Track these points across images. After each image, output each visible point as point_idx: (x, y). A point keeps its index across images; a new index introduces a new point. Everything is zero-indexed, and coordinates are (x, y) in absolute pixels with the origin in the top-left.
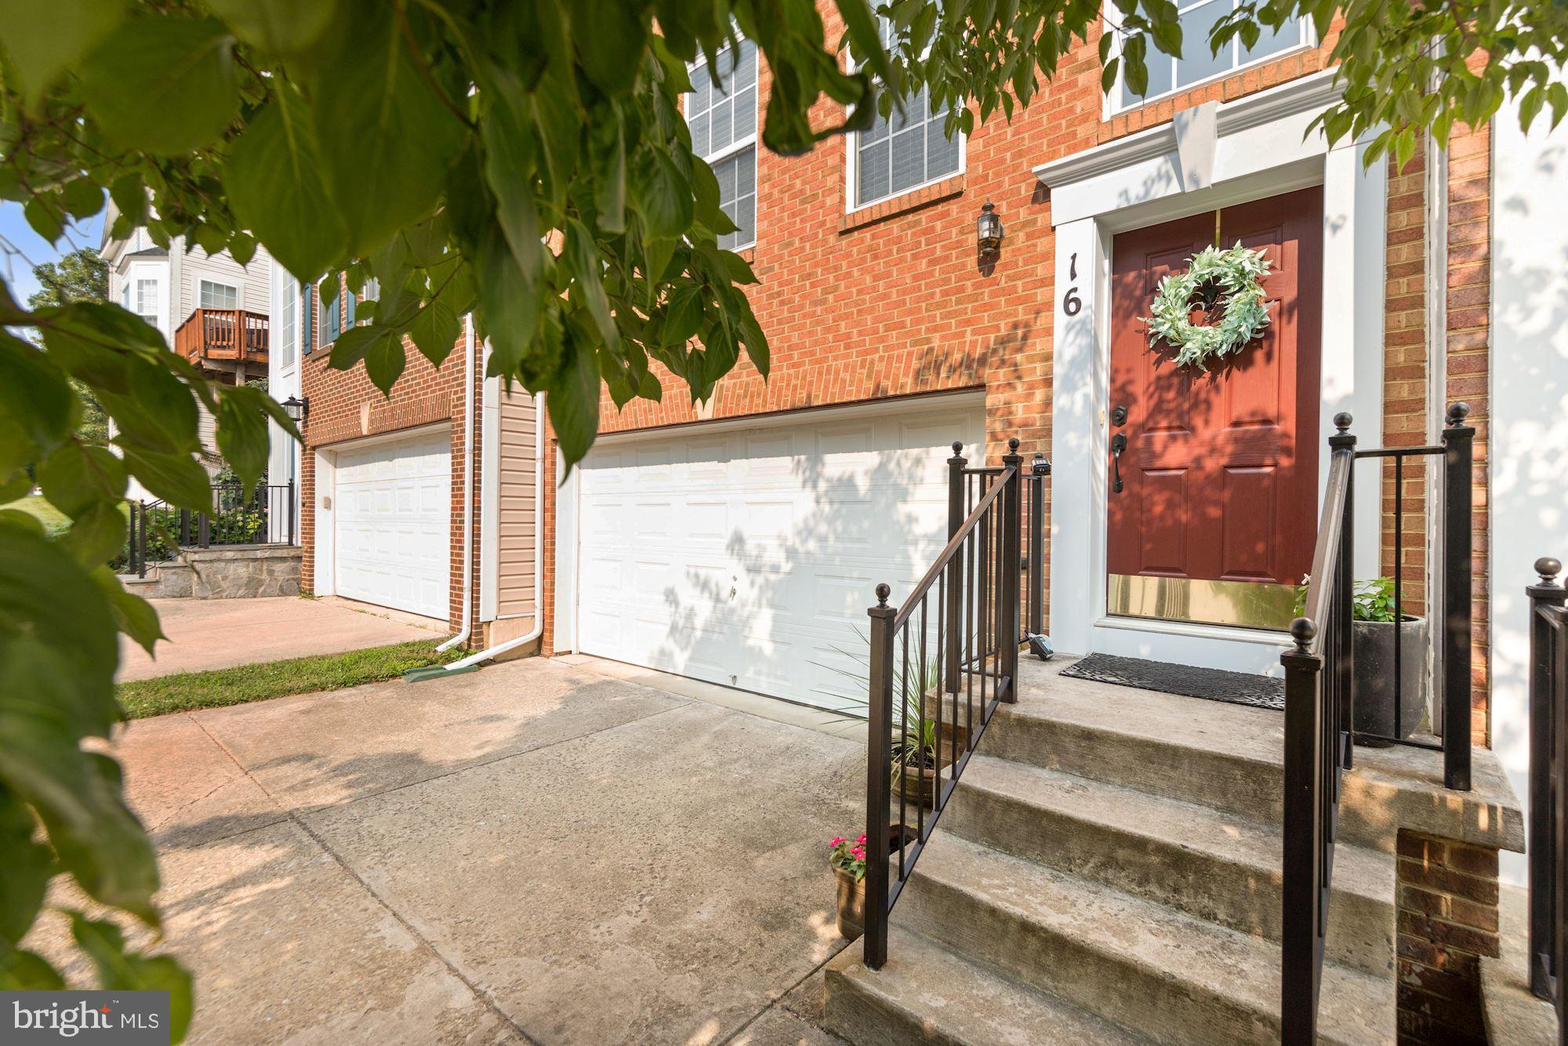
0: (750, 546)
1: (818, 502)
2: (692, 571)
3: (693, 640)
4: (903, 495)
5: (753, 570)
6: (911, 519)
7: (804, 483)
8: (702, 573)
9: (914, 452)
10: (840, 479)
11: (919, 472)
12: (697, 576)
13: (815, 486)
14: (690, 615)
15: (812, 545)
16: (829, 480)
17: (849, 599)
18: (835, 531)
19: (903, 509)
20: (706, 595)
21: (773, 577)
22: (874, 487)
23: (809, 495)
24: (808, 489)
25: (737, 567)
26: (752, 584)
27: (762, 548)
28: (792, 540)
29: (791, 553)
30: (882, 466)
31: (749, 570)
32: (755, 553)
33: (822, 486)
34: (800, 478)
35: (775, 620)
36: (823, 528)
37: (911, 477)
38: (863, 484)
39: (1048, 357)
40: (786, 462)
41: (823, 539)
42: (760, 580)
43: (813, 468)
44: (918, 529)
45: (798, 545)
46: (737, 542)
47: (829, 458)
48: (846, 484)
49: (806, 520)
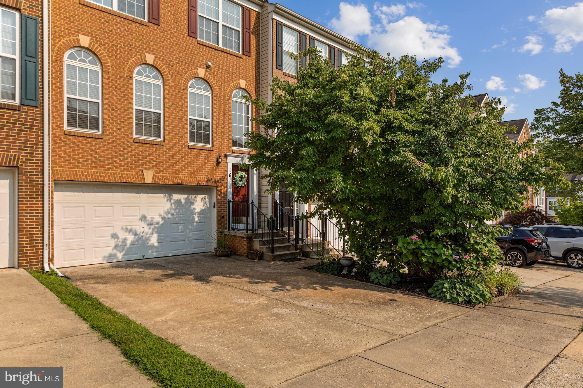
0: (149, 218)
1: (171, 205)
2: (124, 227)
3: (126, 248)
4: (192, 204)
5: (150, 224)
6: (194, 209)
7: (167, 201)
8: (129, 227)
9: (195, 195)
10: (177, 200)
11: (196, 199)
12: (127, 229)
13: (170, 201)
14: (125, 240)
15: (169, 216)
16: (174, 200)
17: (180, 228)
18: (176, 212)
19: (192, 207)
20: (131, 234)
21: (157, 226)
22: (186, 202)
23: (169, 204)
24: (169, 202)
25: (144, 225)
26: (150, 228)
27: (153, 218)
28: (163, 214)
29: (163, 218)
30: (188, 197)
31: (148, 225)
32: (150, 220)
33: (172, 201)
34: (166, 199)
35: (158, 236)
36: (173, 211)
37: (194, 200)
38: (183, 201)
39: (227, 183)
40: (162, 195)
41: (173, 215)
42: (152, 227)
43: (170, 197)
44: (196, 211)
45: (165, 216)
46: (143, 218)
47: (174, 195)
48: (179, 201)
49: (168, 210)
